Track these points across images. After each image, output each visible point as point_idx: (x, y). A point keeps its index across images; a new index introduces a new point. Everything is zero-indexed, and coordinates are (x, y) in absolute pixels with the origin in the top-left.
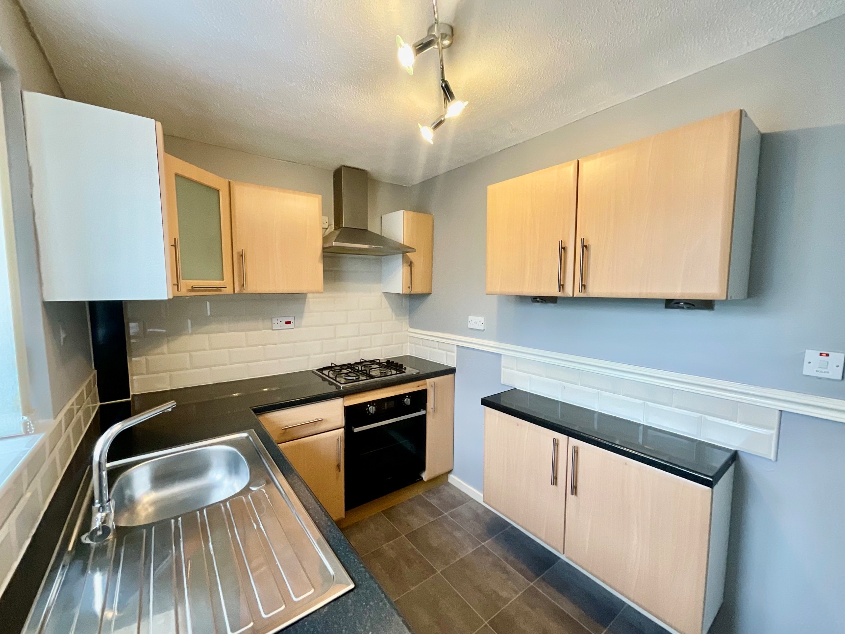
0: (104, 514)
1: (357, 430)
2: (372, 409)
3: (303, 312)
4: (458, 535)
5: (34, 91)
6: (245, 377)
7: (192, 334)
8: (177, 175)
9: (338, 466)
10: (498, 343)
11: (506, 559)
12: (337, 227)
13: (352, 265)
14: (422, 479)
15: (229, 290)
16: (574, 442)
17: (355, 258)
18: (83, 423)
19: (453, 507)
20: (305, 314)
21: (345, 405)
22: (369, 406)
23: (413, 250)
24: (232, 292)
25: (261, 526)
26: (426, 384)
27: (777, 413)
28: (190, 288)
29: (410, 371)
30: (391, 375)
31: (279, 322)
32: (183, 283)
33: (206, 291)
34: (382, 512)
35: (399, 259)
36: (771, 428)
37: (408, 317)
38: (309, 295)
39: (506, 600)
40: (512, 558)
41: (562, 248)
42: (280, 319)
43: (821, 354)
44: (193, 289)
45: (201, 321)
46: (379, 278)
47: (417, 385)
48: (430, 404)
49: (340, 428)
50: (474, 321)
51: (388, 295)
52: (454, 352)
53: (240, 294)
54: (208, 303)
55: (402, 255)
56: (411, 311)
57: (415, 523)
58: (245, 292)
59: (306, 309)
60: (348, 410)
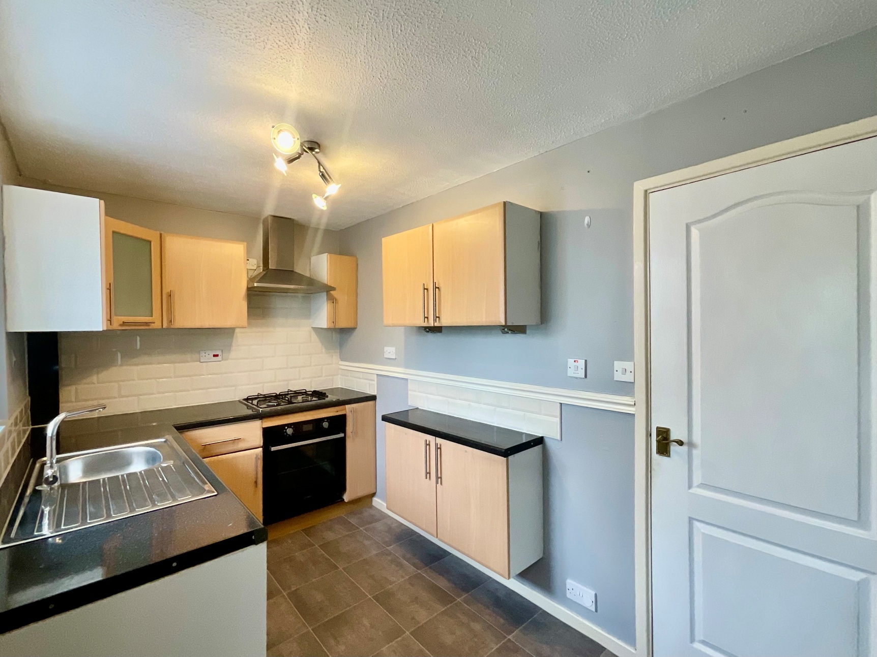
0: (53, 471)
1: (273, 449)
2: (290, 431)
3: (230, 346)
4: (367, 543)
5: (11, 185)
6: (171, 406)
7: (121, 365)
8: (114, 232)
9: (256, 482)
10: (405, 370)
11: (404, 557)
12: (265, 269)
13: (279, 303)
14: (344, 500)
15: (157, 325)
16: (440, 441)
17: (282, 296)
18: (16, 444)
19: (371, 523)
20: (233, 348)
21: (263, 427)
22: (286, 428)
23: (333, 289)
24: (160, 327)
25: (165, 479)
26: (345, 409)
27: (559, 405)
28: (121, 323)
29: (331, 398)
30: (311, 401)
31: (207, 355)
32: (114, 318)
33: (136, 325)
34: (302, 530)
35: (324, 296)
36: (556, 417)
37: (338, 351)
38: (237, 330)
39: (391, 583)
40: (408, 556)
41: (424, 289)
42: (208, 352)
43: (575, 361)
44: (124, 324)
45: (130, 354)
46: (308, 314)
47: (336, 410)
48: (349, 428)
49: (259, 448)
50: (388, 351)
51: (317, 330)
52: (374, 381)
53: (167, 329)
54: (138, 338)
55: (325, 293)
56: (341, 345)
57: (330, 536)
58: (172, 327)
59: (234, 344)
60: (266, 432)
